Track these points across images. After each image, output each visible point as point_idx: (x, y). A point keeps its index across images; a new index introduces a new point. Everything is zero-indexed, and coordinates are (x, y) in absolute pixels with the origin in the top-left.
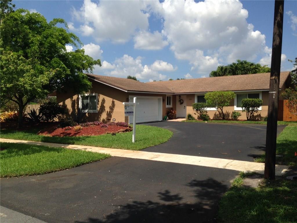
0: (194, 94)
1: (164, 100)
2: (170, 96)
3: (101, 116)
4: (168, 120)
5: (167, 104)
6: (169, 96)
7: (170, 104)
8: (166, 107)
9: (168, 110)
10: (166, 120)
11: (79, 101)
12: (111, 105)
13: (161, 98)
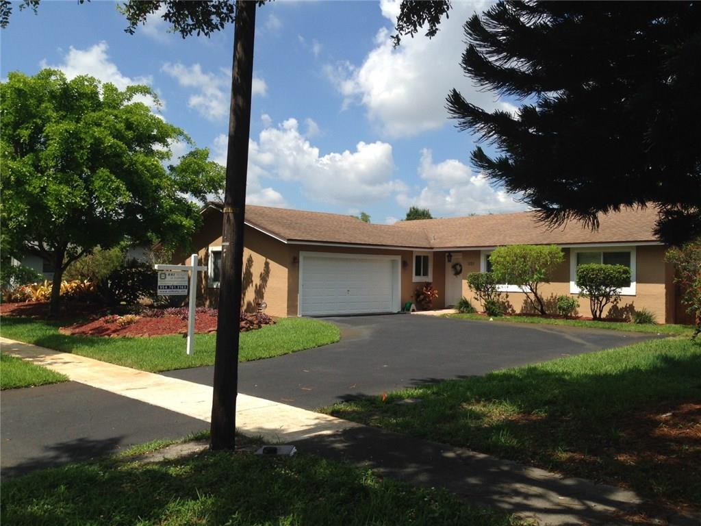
0: (480, 251)
1: (404, 264)
2: (425, 255)
3: (244, 294)
4: (413, 311)
5: (418, 274)
6: (422, 255)
7: (426, 274)
8: (414, 281)
9: (418, 288)
10: (409, 310)
11: (208, 260)
12: (263, 272)
13: (399, 258)
